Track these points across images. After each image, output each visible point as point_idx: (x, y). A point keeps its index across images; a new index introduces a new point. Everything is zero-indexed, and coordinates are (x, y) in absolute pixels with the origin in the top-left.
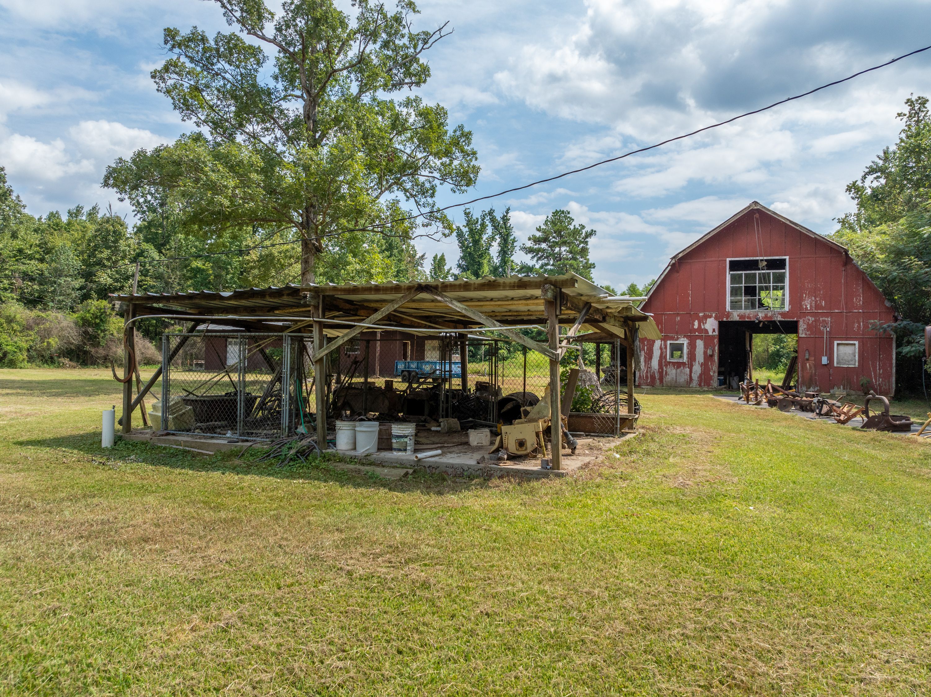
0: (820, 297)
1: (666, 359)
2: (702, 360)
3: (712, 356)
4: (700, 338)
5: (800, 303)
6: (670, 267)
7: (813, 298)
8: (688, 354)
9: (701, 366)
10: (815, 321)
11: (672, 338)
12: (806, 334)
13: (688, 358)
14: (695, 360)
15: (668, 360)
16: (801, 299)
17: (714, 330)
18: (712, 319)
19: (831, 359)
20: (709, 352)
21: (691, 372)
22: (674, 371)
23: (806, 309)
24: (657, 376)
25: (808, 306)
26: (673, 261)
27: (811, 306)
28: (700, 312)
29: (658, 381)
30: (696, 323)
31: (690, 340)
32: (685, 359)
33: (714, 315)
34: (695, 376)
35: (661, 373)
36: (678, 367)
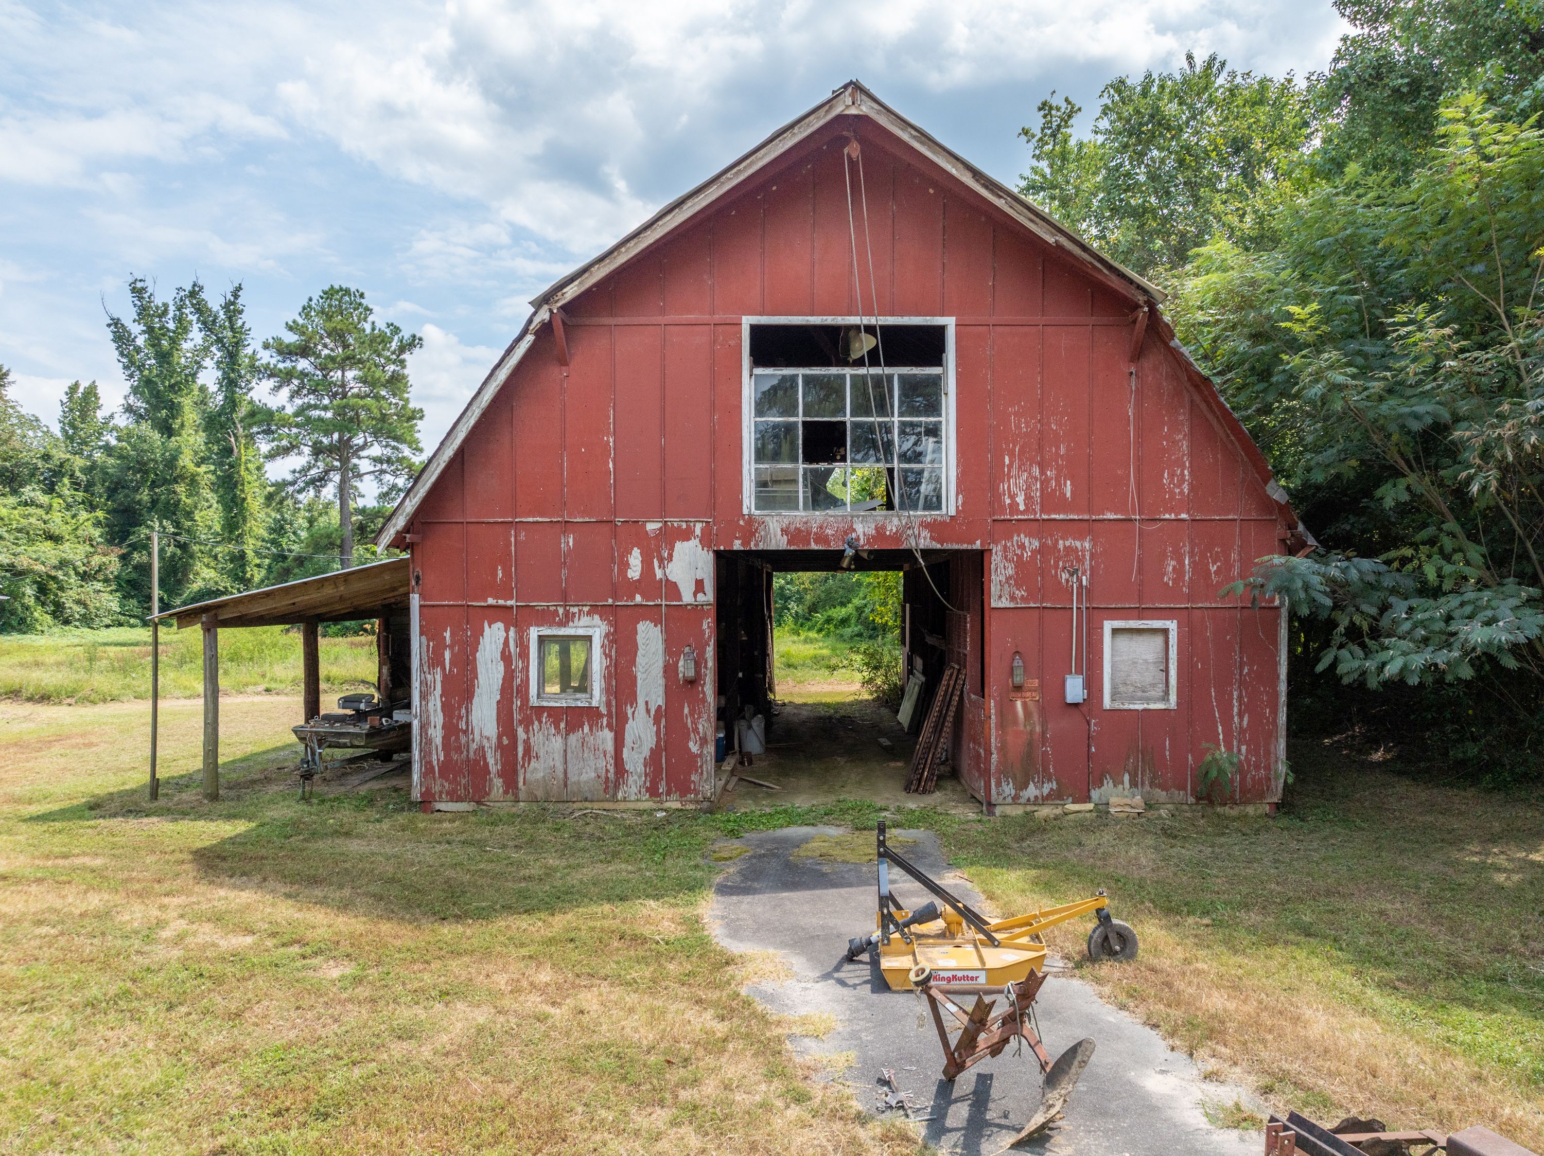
0: (1059, 469)
1: (525, 698)
2: (657, 699)
3: (693, 682)
4: (650, 613)
5: (994, 488)
6: (530, 338)
7: (1036, 471)
8: (608, 678)
9: (657, 721)
10: (1042, 550)
11: (546, 618)
12: (1013, 598)
13: (607, 690)
14: (632, 698)
15: (534, 701)
16: (996, 476)
17: (699, 586)
18: (694, 543)
19: (1093, 684)
20: (685, 668)
21: (619, 743)
22: (557, 743)
23: (1014, 506)
24: (493, 762)
25: (1020, 499)
26: (544, 315)
27: (1028, 498)
28: (651, 518)
29: (498, 782)
30: (635, 559)
31: (615, 624)
32: (597, 697)
33: (698, 531)
34: (635, 760)
35: (508, 751)
36: (572, 728)
